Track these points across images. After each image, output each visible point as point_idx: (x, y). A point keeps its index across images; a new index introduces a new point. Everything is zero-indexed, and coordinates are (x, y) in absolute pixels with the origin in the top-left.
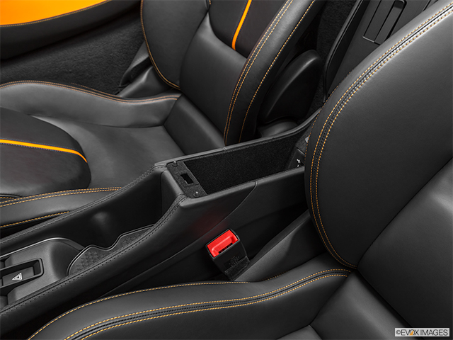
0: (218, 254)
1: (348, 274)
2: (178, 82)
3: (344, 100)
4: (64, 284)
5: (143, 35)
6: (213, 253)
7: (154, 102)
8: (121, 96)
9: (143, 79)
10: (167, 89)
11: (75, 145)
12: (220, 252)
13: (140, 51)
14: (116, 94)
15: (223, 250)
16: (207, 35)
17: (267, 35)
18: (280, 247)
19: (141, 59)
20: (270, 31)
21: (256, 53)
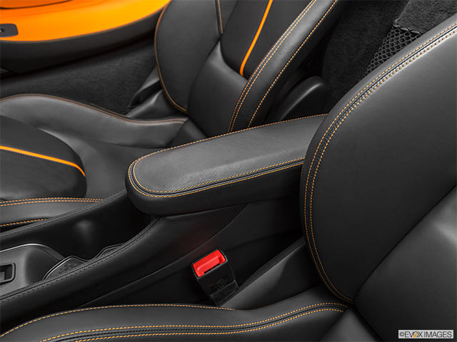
0: (203, 274)
1: (345, 310)
2: (186, 106)
3: (341, 117)
4: (31, 290)
5: (155, 60)
6: (197, 273)
7: (161, 124)
8: (129, 116)
9: (153, 101)
10: (175, 113)
11: (76, 158)
12: (205, 273)
13: (152, 74)
14: (125, 114)
15: (209, 270)
16: (217, 61)
17: (270, 56)
18: (272, 273)
19: (152, 81)
20: (273, 51)
21: (257, 73)
